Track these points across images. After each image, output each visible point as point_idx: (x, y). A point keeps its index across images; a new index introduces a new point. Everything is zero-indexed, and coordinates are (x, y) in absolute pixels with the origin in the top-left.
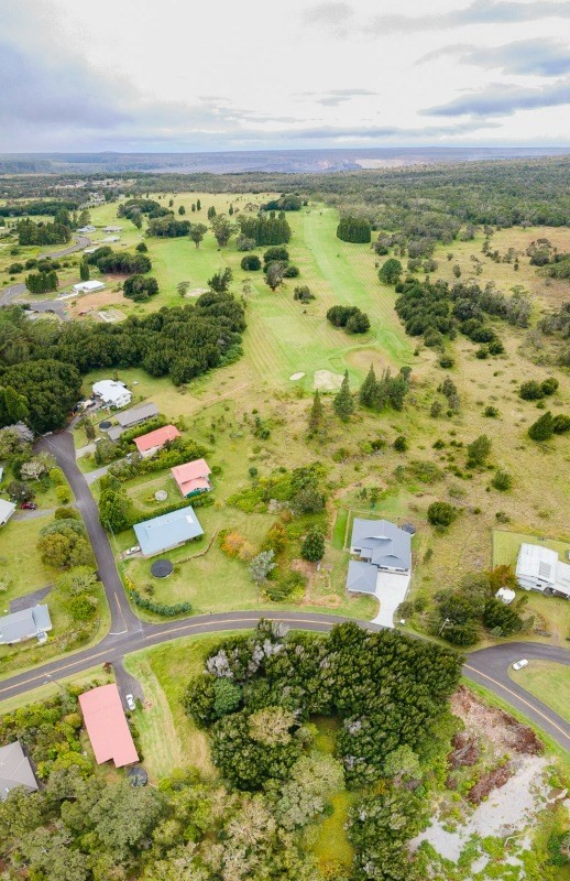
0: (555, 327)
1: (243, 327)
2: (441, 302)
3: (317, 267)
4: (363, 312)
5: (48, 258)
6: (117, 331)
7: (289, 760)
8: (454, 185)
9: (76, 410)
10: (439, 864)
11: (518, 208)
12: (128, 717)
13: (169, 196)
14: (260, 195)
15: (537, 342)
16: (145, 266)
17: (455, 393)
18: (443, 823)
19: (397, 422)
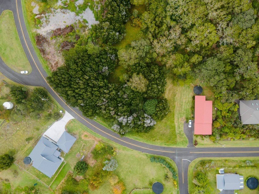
7: (137, 65)
10: (95, 9)
12: (193, 117)
18: (87, 24)
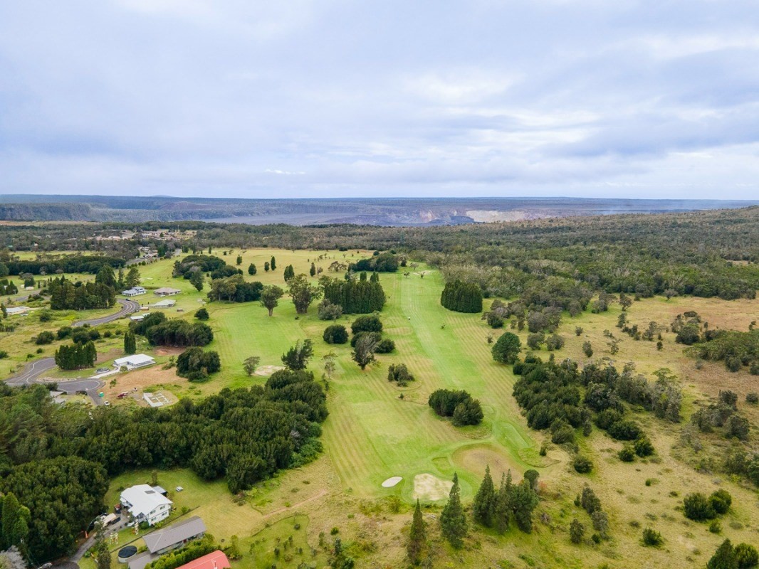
0: (713, 421)
1: (323, 415)
2: (570, 387)
3: (417, 340)
4: (474, 397)
5: (85, 326)
6: (164, 418)
8: (585, 244)
9: (92, 528)
11: (662, 273)
13: (237, 252)
14: (349, 253)
15: (695, 442)
16: (205, 336)
17: (599, 509)
19: (527, 550)
